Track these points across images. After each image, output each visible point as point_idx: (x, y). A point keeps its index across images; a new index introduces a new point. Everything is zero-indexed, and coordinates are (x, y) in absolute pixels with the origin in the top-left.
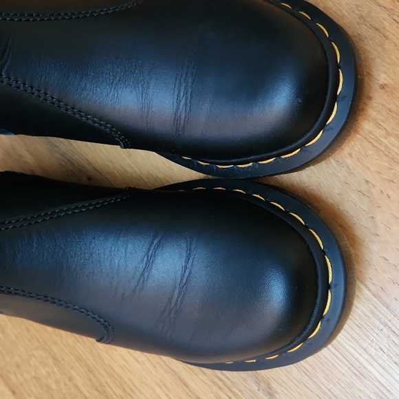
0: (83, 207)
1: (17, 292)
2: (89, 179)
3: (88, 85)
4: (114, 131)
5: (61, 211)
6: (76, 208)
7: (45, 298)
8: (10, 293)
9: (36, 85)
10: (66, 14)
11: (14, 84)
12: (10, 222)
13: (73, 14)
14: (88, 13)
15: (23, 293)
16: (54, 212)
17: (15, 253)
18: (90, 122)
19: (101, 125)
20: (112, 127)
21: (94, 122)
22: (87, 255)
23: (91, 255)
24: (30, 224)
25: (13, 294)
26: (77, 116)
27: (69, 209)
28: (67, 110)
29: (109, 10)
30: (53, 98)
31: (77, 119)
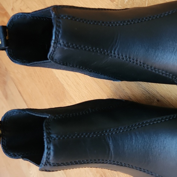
0: (159, 120)
1: (125, 165)
2: (158, 101)
3: (159, 54)
4: (174, 78)
5: (147, 122)
6: (155, 121)
7: (140, 169)
8: (122, 165)
9: (132, 57)
10: (146, 18)
11: (121, 57)
12: (121, 129)
13: (150, 17)
14: (158, 16)
15: (128, 166)
16: (143, 123)
17: (124, 145)
18: (161, 74)
19: (166, 75)
20: (173, 76)
21: (163, 73)
22: (162, 148)
23: (164, 147)
24: (131, 130)
25: (124, 166)
26: (153, 71)
27: (151, 122)
28: (148, 68)
29: (170, 12)
30: (140, 63)
31: (153, 72)
